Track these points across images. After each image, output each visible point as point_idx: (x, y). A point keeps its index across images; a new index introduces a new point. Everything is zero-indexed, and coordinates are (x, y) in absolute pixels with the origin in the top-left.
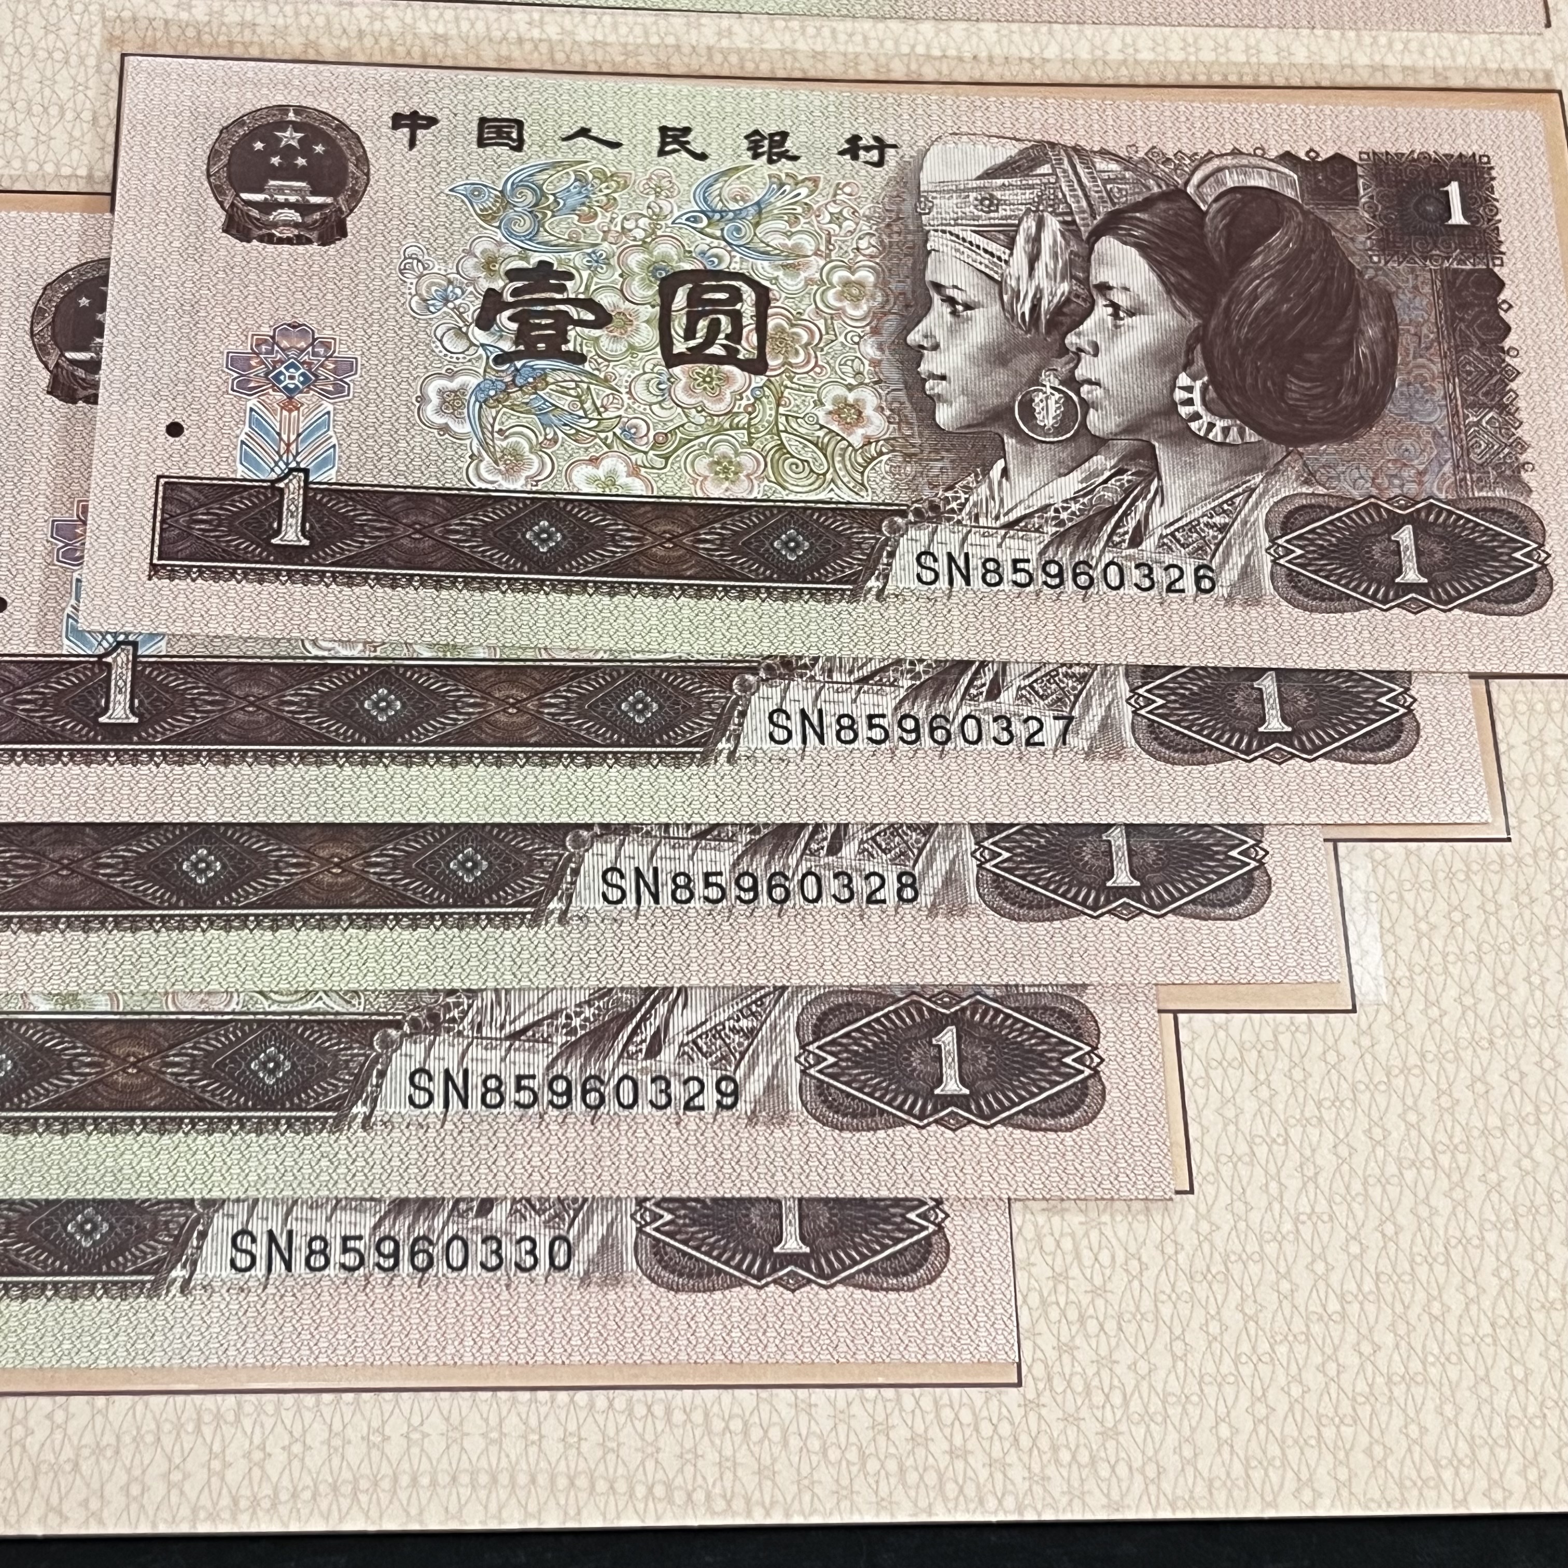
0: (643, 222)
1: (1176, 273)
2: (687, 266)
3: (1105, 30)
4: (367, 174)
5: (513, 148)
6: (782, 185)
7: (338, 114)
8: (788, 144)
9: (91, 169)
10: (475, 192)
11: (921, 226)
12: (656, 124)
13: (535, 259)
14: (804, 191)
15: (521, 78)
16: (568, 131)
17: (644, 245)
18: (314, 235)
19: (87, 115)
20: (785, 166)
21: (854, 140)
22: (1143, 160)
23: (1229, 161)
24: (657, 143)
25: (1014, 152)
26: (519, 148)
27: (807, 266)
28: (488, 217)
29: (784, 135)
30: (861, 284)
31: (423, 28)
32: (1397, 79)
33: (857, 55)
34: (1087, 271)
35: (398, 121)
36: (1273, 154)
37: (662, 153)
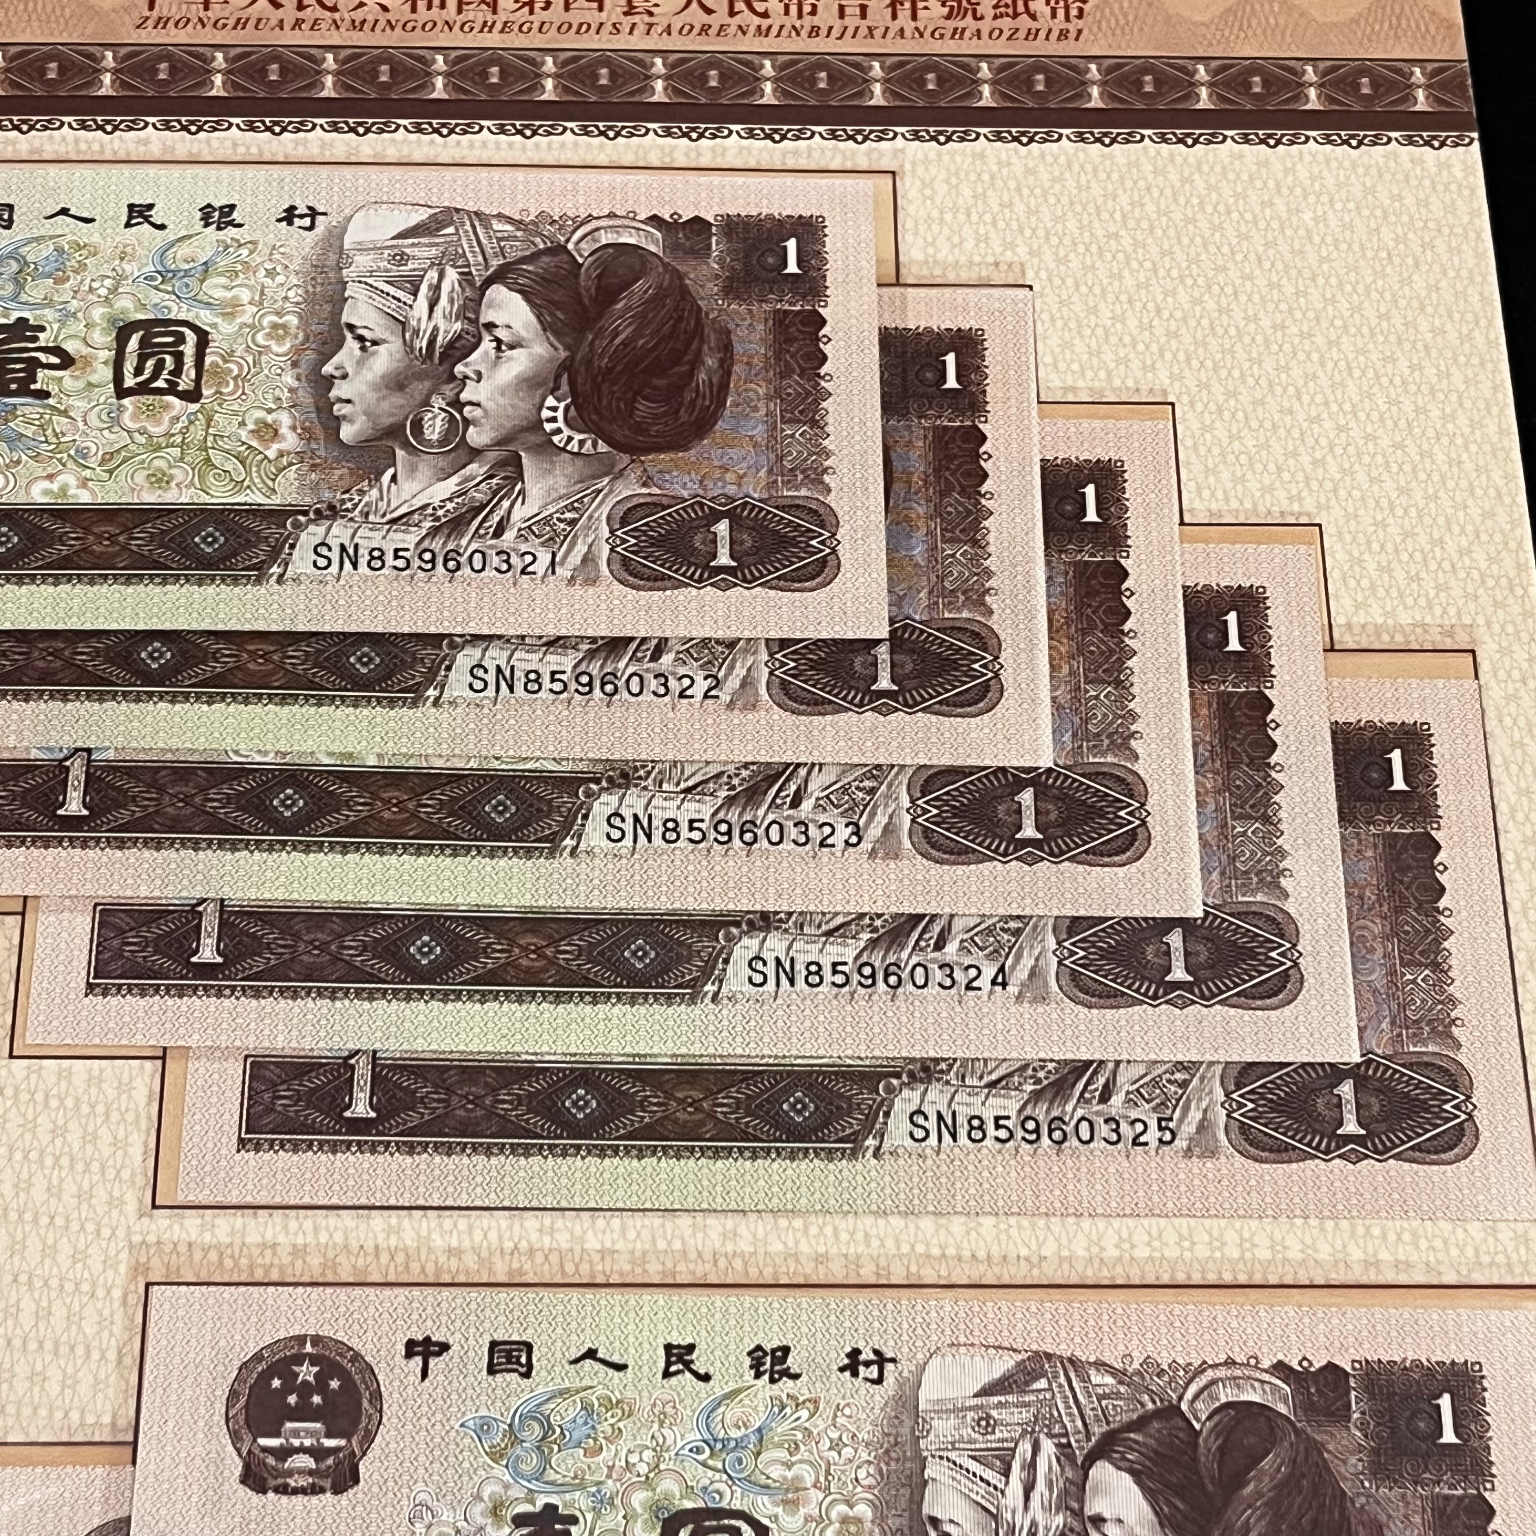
0: (648, 1455)
1: (1170, 1504)
2: (689, 1505)
3: (1101, 1223)
4: (381, 1411)
5: (522, 1375)
6: (783, 1407)
7: (355, 1343)
8: (790, 1360)
9: (114, 1417)
10: (484, 1427)
11: (918, 1451)
12: (661, 1342)
13: (541, 1501)
14: (804, 1414)
15: (531, 1294)
16: (575, 1354)
17: (648, 1482)
18: (327, 1484)
19: (112, 1355)
20: (787, 1384)
21: (855, 1353)
22: (1138, 1373)
23: (1222, 1373)
24: (662, 1364)
25: (1012, 1363)
26: (527, 1375)
27: (806, 1502)
28: (496, 1455)
29: (786, 1350)
30: (859, 1521)
31: (438, 1241)
32: (1390, 1277)
33: (858, 1257)
34: (1081, 1501)
35: (411, 1349)
36: (1266, 1364)
37: (667, 1374)
